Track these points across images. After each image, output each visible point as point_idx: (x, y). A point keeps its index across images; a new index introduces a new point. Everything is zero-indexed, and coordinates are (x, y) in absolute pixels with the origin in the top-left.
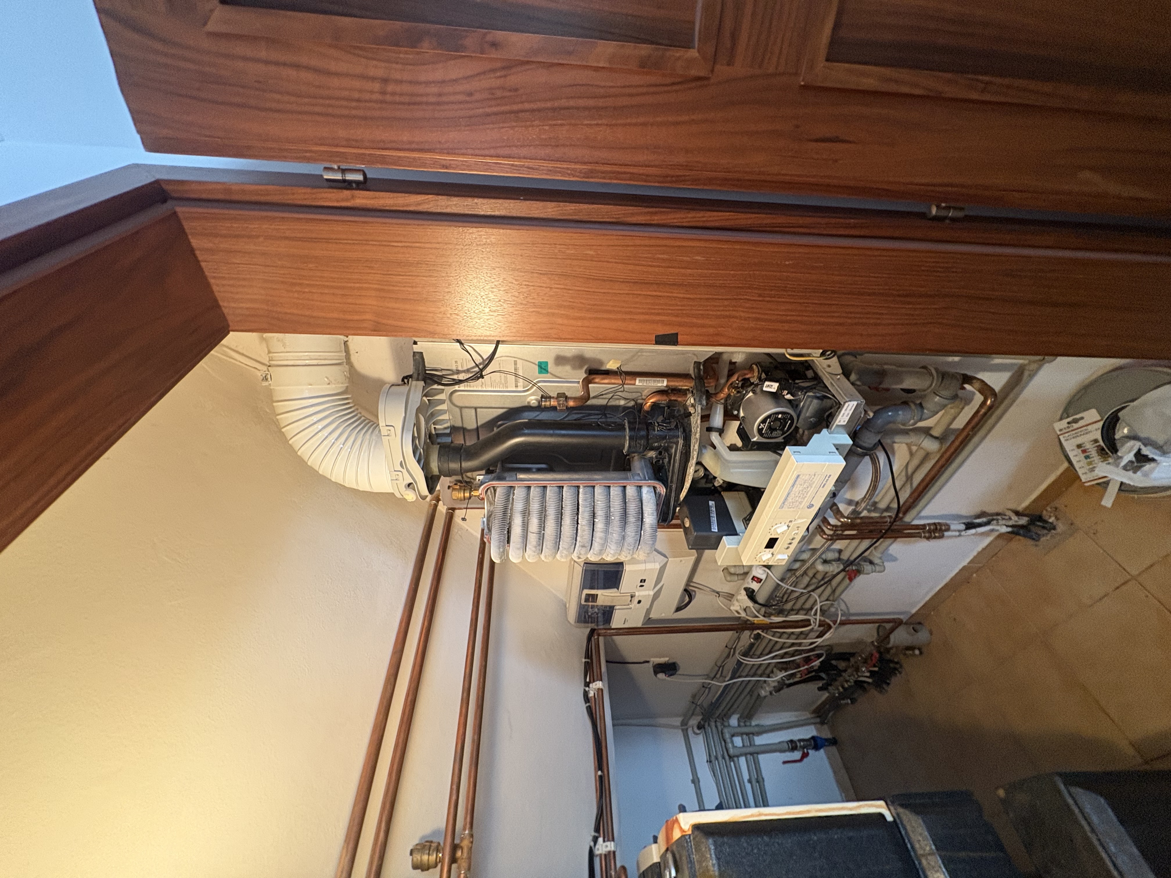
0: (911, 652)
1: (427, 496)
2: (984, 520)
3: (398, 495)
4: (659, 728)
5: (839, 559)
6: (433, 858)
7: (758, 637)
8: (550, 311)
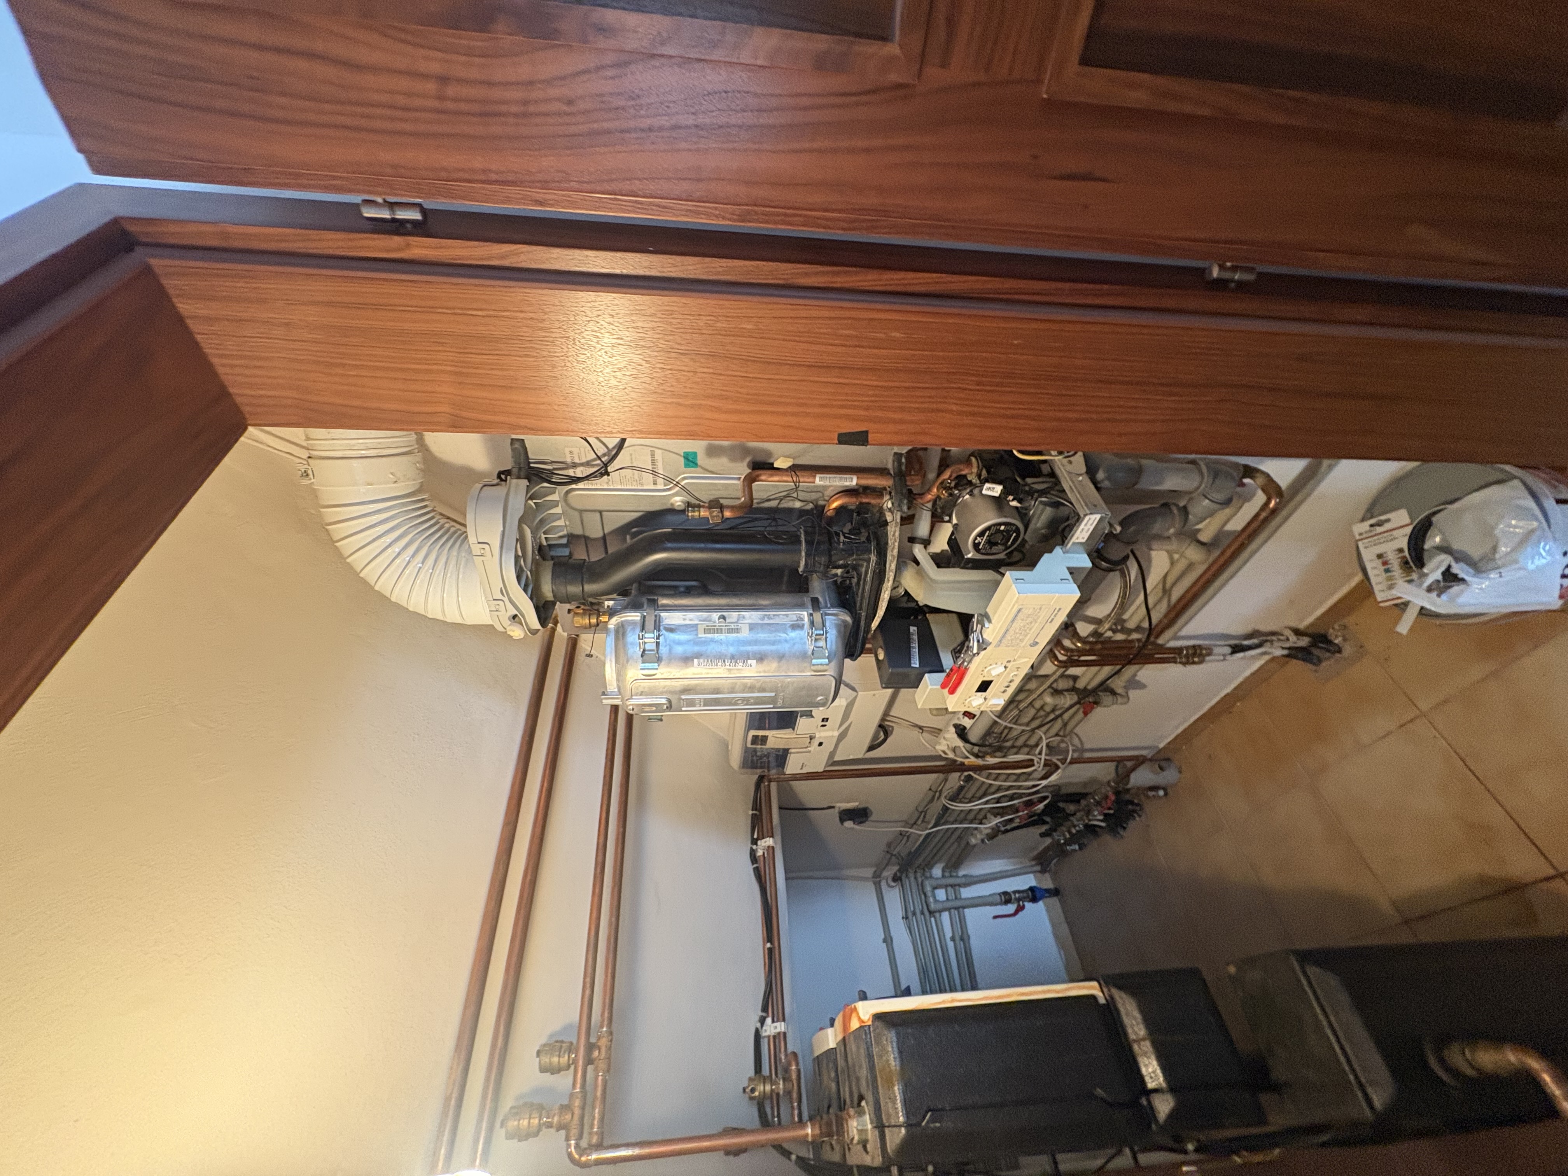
0: (1153, 793)
1: (538, 630)
2: (1255, 641)
3: (499, 628)
4: (846, 881)
5: (1073, 689)
6: (564, 1060)
7: (969, 779)
8: (694, 402)
